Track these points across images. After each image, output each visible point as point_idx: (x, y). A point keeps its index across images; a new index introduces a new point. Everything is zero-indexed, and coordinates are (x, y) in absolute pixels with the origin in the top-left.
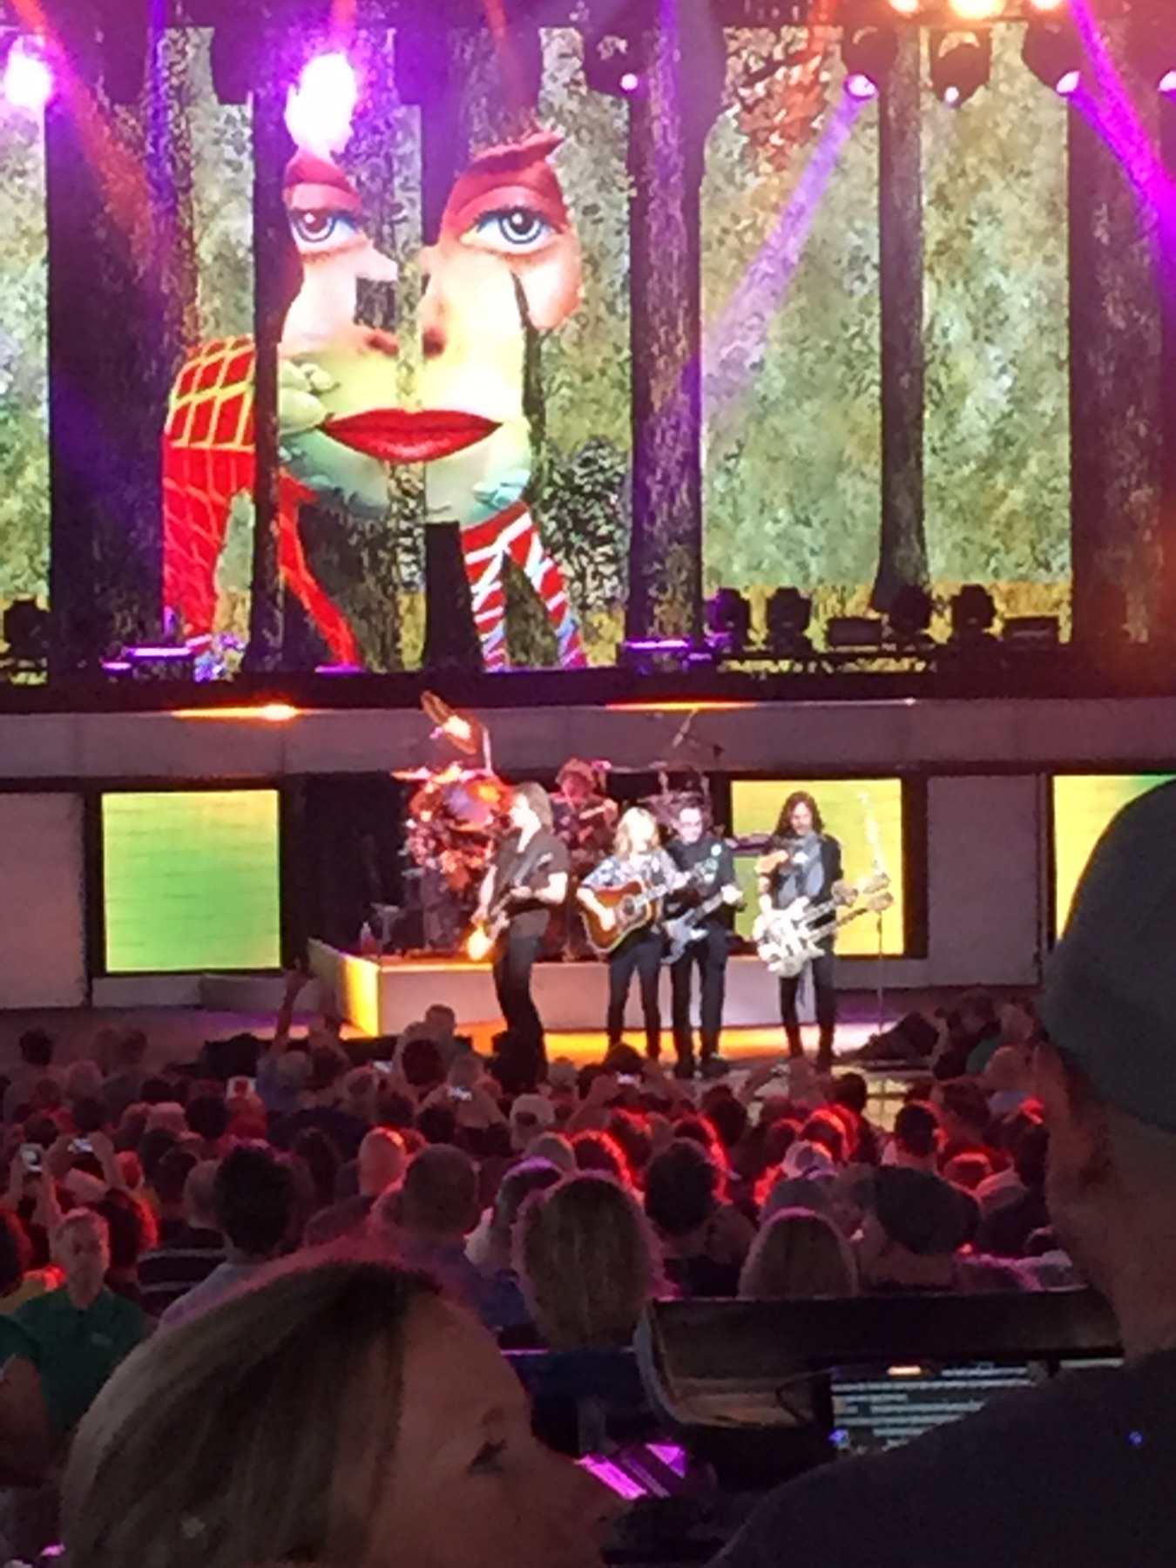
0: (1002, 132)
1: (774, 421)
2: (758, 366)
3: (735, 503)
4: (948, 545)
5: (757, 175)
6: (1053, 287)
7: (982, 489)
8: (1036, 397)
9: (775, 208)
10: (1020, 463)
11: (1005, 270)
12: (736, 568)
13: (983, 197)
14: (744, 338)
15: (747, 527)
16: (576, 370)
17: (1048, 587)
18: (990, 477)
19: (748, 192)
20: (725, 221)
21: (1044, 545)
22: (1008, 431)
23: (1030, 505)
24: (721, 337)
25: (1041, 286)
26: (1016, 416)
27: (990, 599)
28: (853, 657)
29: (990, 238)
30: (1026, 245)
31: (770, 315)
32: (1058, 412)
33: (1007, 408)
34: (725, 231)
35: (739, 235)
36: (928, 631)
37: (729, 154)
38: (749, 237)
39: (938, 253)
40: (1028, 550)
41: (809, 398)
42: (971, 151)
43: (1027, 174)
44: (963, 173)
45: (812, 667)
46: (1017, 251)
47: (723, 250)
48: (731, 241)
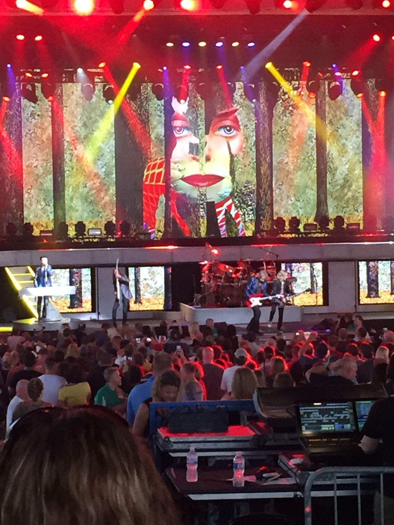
0: (346, 106)
1: (290, 176)
2: (287, 163)
3: (281, 197)
4: (333, 206)
5: (286, 117)
6: (358, 144)
7: (341, 192)
8: (354, 170)
9: (291, 125)
10: (350, 186)
11: (346, 139)
12: (282, 212)
13: (341, 122)
14: (283, 156)
15: (284, 202)
16: (243, 165)
17: (358, 216)
18: (343, 190)
19: (284, 121)
20: (279, 128)
21: (357, 206)
22: (348, 178)
23: (353, 196)
24: (278, 156)
25: (355, 143)
26: (350, 175)
27: (343, 219)
28: (310, 233)
29: (343, 131)
30: (351, 133)
31: (289, 151)
32: (360, 173)
33: (347, 173)
34: (278, 131)
35: (282, 131)
36: (328, 227)
37: (279, 112)
38: (284, 132)
39: (330, 135)
40: (352, 207)
41: (299, 171)
42: (338, 111)
43: (352, 116)
44: (336, 115)
45: (300, 236)
46: (349, 135)
47: (278, 135)
48: (280, 133)
